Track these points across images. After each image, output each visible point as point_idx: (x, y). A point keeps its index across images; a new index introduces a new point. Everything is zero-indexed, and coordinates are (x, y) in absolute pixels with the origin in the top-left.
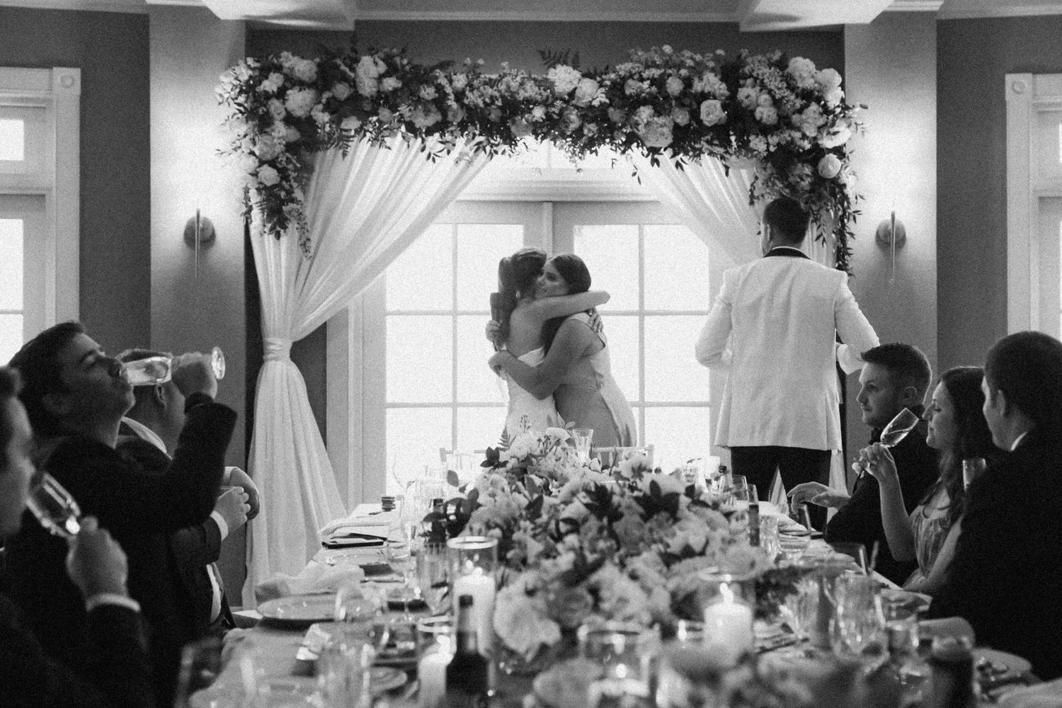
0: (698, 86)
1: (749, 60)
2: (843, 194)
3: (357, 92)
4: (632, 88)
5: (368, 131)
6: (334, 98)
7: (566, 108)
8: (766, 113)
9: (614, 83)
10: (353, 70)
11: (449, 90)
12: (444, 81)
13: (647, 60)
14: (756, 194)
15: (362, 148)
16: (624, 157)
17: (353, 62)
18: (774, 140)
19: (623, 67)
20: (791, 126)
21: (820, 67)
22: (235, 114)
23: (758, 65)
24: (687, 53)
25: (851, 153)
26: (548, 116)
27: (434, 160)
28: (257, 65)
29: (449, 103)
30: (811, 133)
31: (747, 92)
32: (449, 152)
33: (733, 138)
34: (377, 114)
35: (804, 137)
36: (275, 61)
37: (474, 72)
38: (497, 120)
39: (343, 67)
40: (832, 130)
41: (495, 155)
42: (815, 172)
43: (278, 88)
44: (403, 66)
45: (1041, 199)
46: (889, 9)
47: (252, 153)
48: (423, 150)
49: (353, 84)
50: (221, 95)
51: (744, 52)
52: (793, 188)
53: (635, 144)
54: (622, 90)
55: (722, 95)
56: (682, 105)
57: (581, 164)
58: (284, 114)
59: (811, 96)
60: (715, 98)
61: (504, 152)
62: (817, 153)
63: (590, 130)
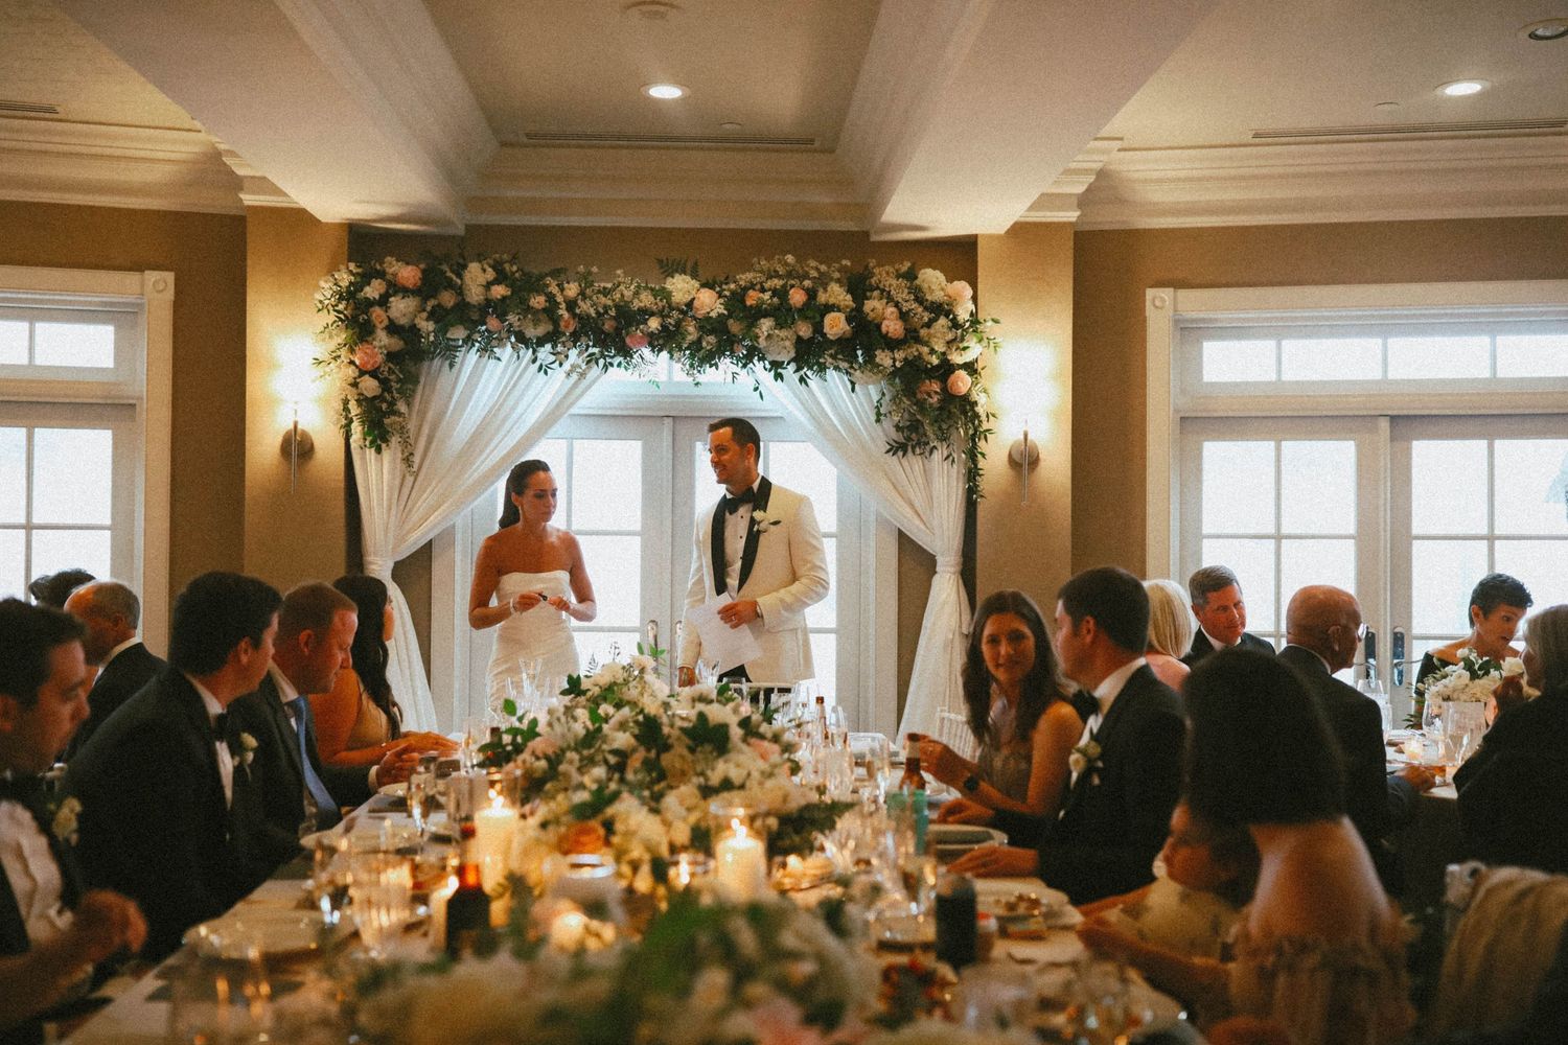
0: (822, 298)
1: (876, 271)
2: (974, 411)
3: (464, 299)
4: (752, 299)
5: (477, 341)
6: (439, 305)
7: (683, 320)
8: (892, 326)
9: (733, 293)
10: (460, 276)
11: (559, 299)
12: (554, 289)
13: (769, 270)
14: (882, 411)
15: (470, 358)
16: (745, 371)
17: (460, 269)
18: (900, 355)
19: (744, 277)
20: (918, 340)
21: (950, 280)
22: (335, 322)
23: (885, 276)
24: (813, 263)
25: (983, 369)
26: (664, 327)
27: (546, 373)
28: (359, 270)
29: (561, 312)
30: (940, 347)
31: (873, 305)
32: (561, 365)
33: (859, 352)
34: (485, 323)
35: (932, 351)
36: (378, 267)
37: (586, 280)
38: (612, 330)
39: (449, 274)
40: (961, 346)
41: (610, 369)
42: (945, 389)
43: (381, 295)
44: (513, 273)
45: (1181, 418)
46: (1023, 219)
47: (352, 362)
48: (534, 361)
49: (460, 291)
50: (321, 302)
51: (872, 263)
52: (921, 404)
53: (756, 358)
54: (743, 301)
55: (847, 307)
56: (805, 318)
57: (701, 378)
58: (386, 322)
59: (942, 310)
60: (839, 311)
61: (619, 365)
62: (946, 369)
63: (708, 343)
